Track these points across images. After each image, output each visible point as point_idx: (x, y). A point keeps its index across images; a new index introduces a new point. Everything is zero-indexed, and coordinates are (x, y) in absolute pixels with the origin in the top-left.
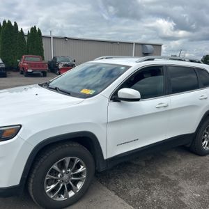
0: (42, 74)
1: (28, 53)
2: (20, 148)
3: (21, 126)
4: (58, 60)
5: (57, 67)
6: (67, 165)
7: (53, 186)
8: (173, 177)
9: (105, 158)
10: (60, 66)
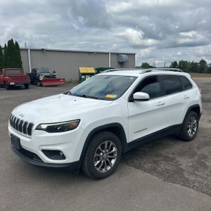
0: (24, 87)
1: (6, 66)
2: (80, 135)
3: (80, 120)
4: (38, 72)
5: (38, 79)
6: (106, 146)
7: (98, 162)
8: (171, 156)
9: (128, 142)
10: (41, 78)
